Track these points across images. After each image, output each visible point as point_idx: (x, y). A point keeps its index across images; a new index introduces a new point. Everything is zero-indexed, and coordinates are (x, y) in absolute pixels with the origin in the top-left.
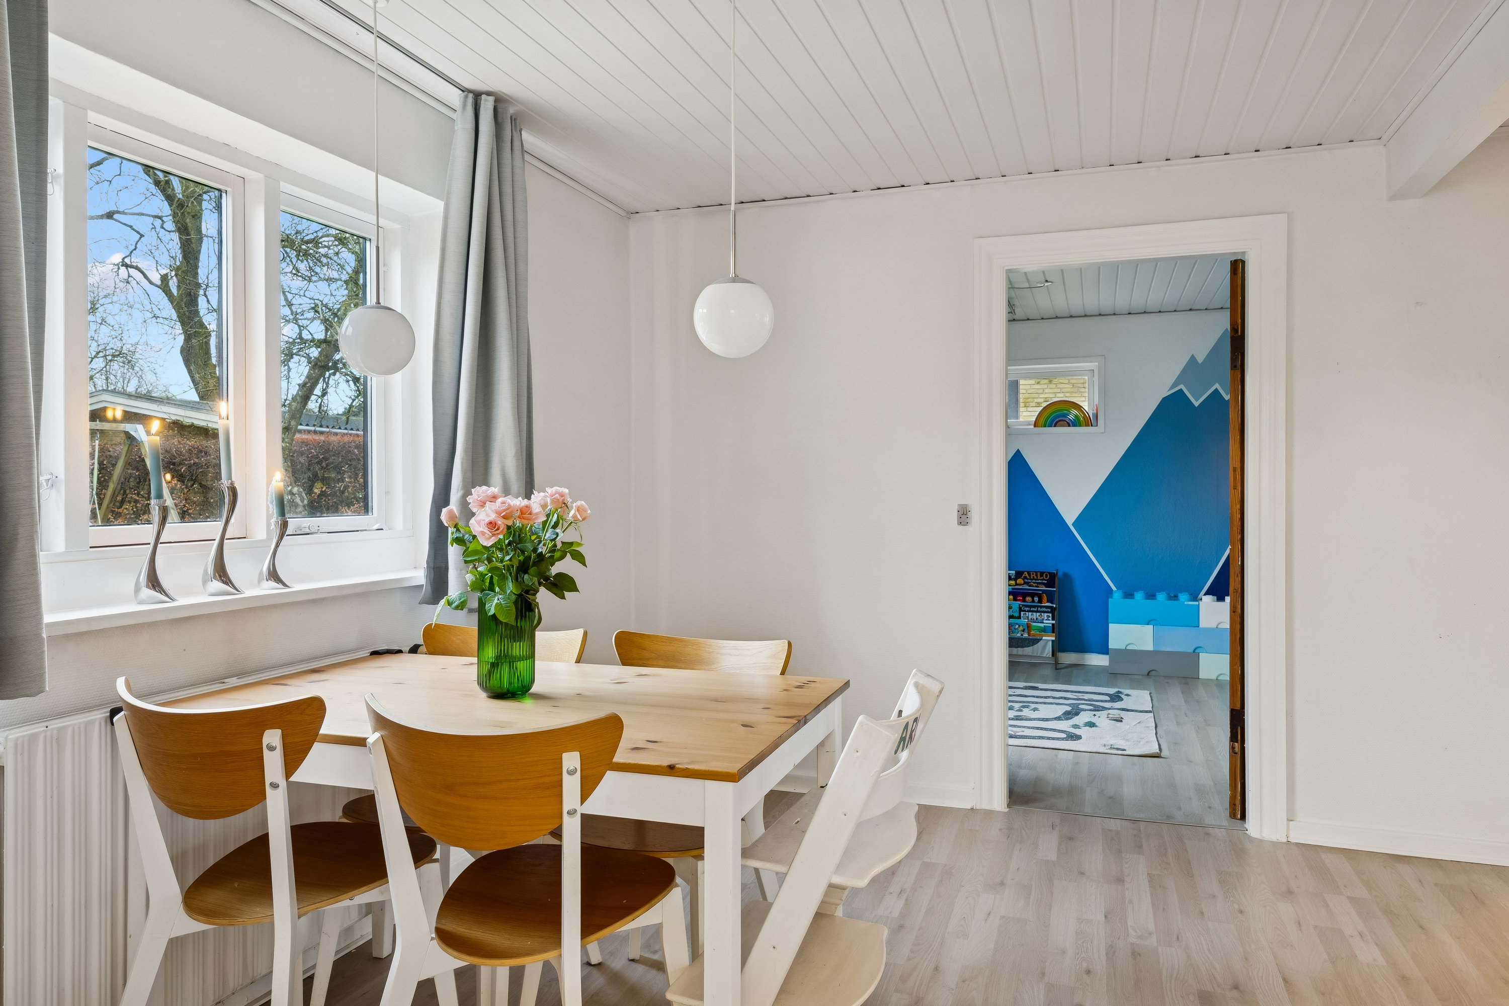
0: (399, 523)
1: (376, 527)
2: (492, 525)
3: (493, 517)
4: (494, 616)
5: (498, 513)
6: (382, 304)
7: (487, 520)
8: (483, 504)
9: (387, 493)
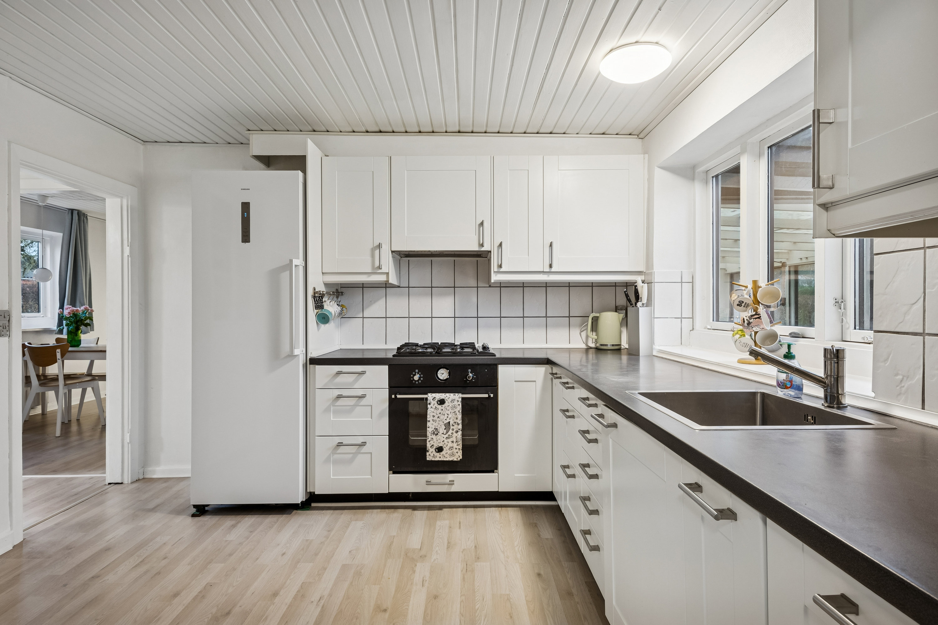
0: (49, 315)
1: (42, 316)
2: (69, 313)
3: (69, 311)
4: (70, 331)
5: (71, 311)
6: (44, 267)
7: (68, 312)
8: (67, 309)
9: (45, 307)
